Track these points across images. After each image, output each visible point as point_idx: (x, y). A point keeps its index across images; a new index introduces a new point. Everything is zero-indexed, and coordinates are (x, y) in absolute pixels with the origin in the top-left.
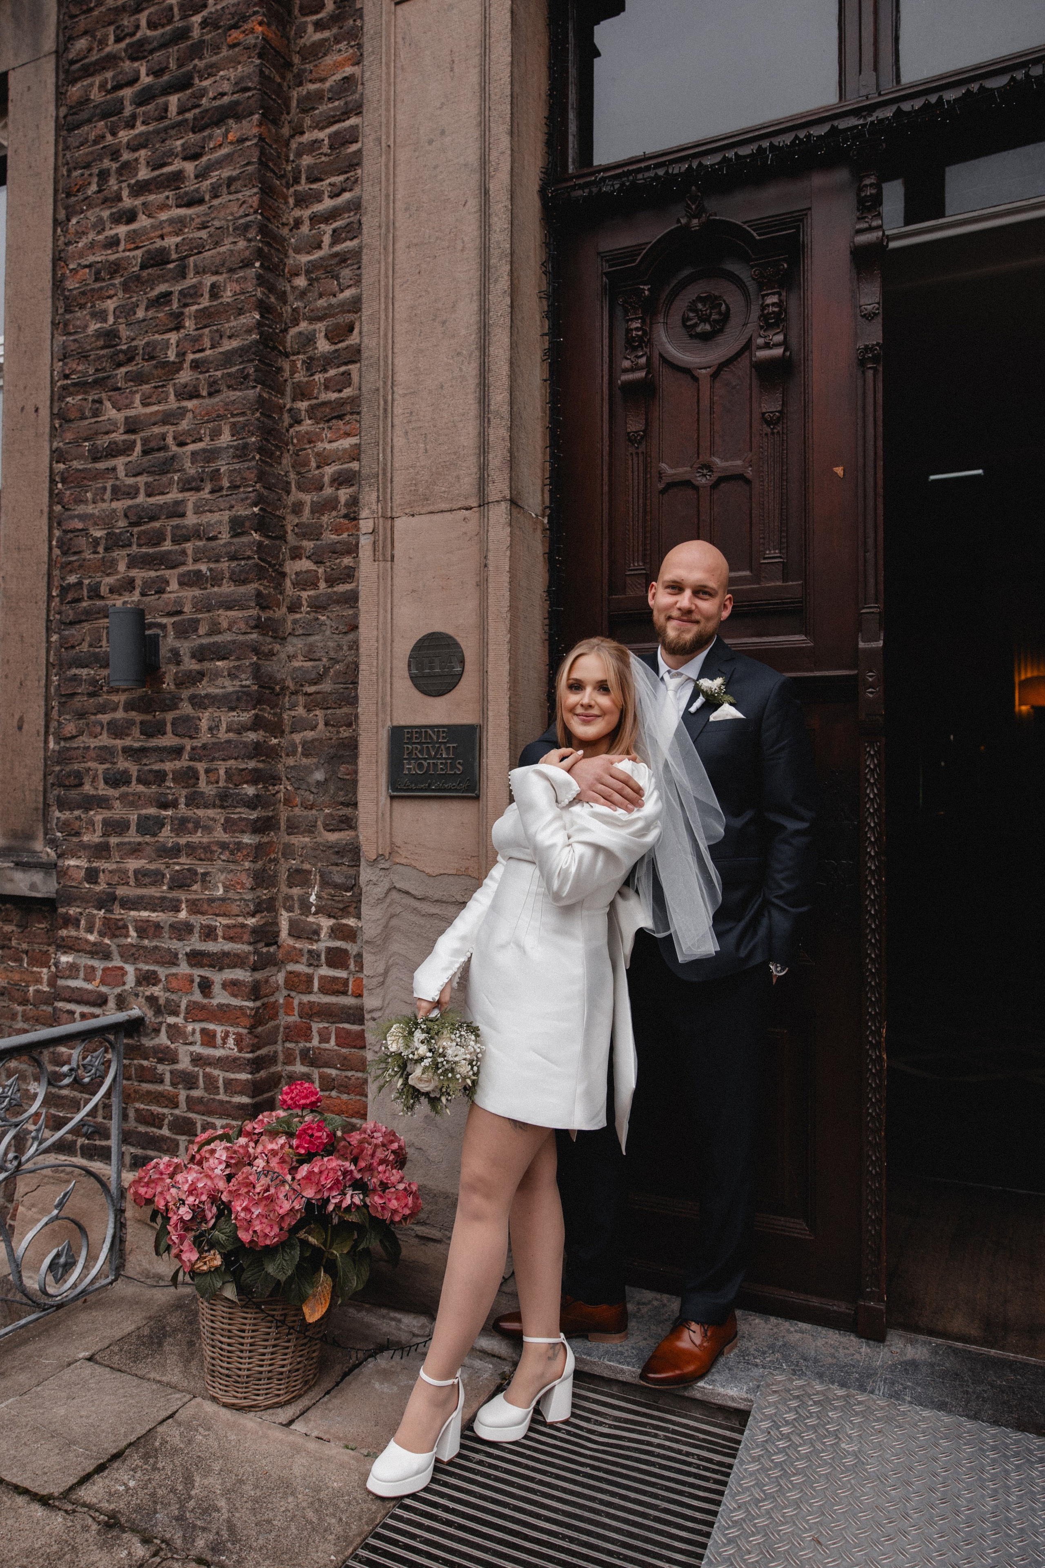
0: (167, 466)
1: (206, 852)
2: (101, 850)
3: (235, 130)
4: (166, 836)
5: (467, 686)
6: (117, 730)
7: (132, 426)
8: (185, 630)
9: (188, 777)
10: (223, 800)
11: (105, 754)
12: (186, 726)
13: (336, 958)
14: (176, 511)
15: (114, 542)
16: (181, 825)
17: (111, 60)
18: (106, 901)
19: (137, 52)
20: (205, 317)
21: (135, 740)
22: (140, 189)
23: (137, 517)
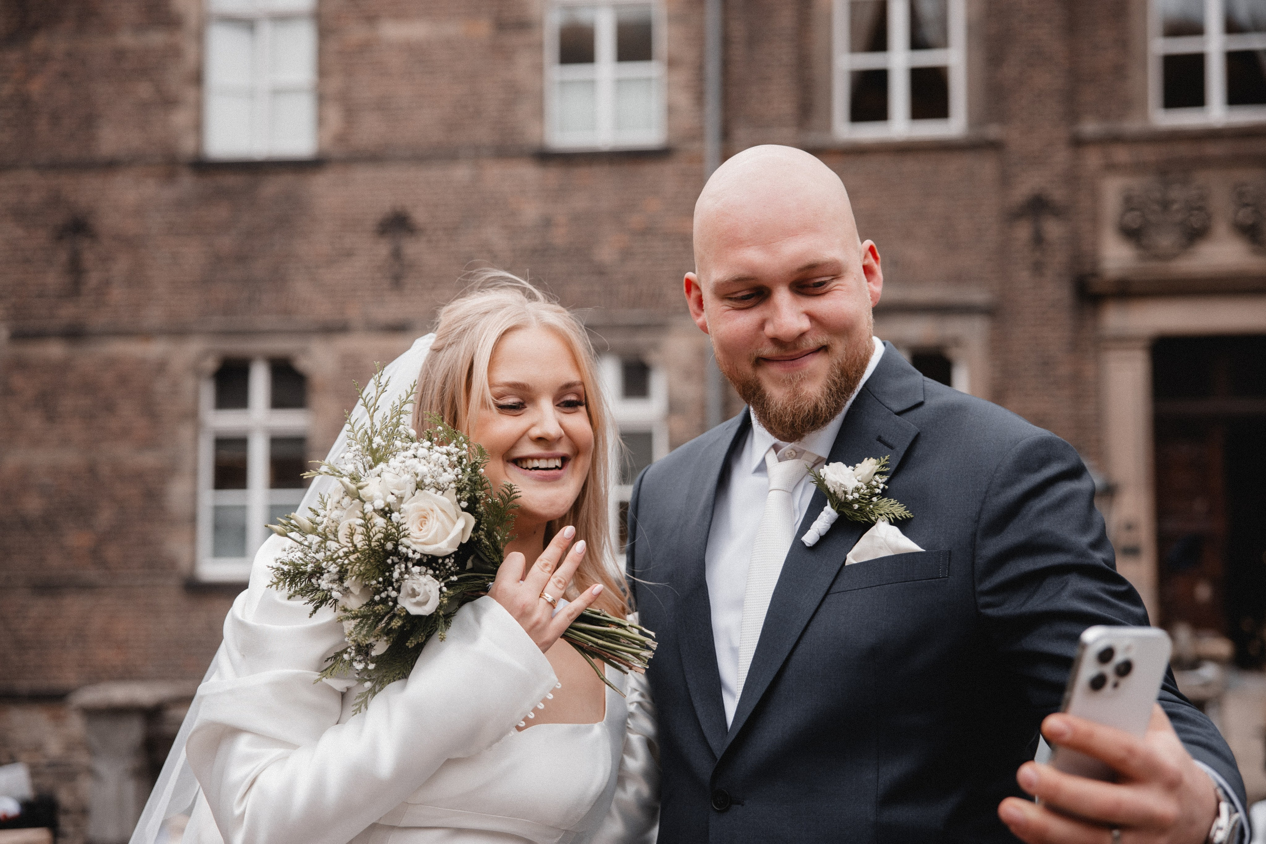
5: (1138, 530)
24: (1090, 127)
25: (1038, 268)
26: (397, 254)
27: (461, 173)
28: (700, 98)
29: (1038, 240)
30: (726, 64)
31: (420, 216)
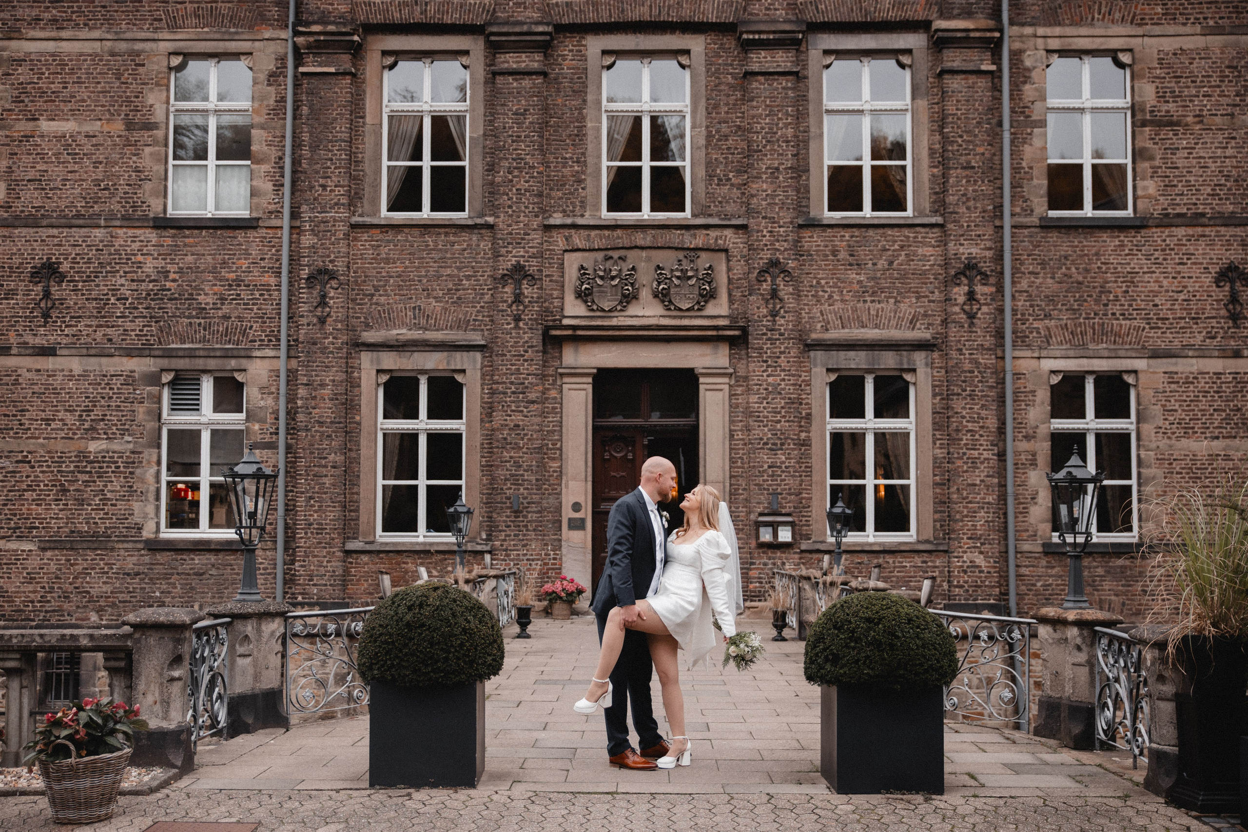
0: (520, 466)
1: (531, 540)
2: (505, 540)
3: (536, 406)
4: (521, 537)
5: (583, 510)
6: (507, 517)
7: (511, 457)
8: (525, 498)
9: (526, 526)
10: (534, 530)
11: (505, 521)
12: (525, 517)
13: (555, 559)
14: (522, 475)
15: (506, 480)
16: (524, 535)
17: (504, 383)
18: (506, 550)
19: (512, 383)
20: (529, 440)
21: (513, 519)
22: (513, 411)
23: (512, 475)
24: (557, 219)
25: (517, 319)
26: (47, 294)
27: (99, 233)
28: (278, 186)
29: (518, 298)
30: (295, 162)
31: (65, 267)
